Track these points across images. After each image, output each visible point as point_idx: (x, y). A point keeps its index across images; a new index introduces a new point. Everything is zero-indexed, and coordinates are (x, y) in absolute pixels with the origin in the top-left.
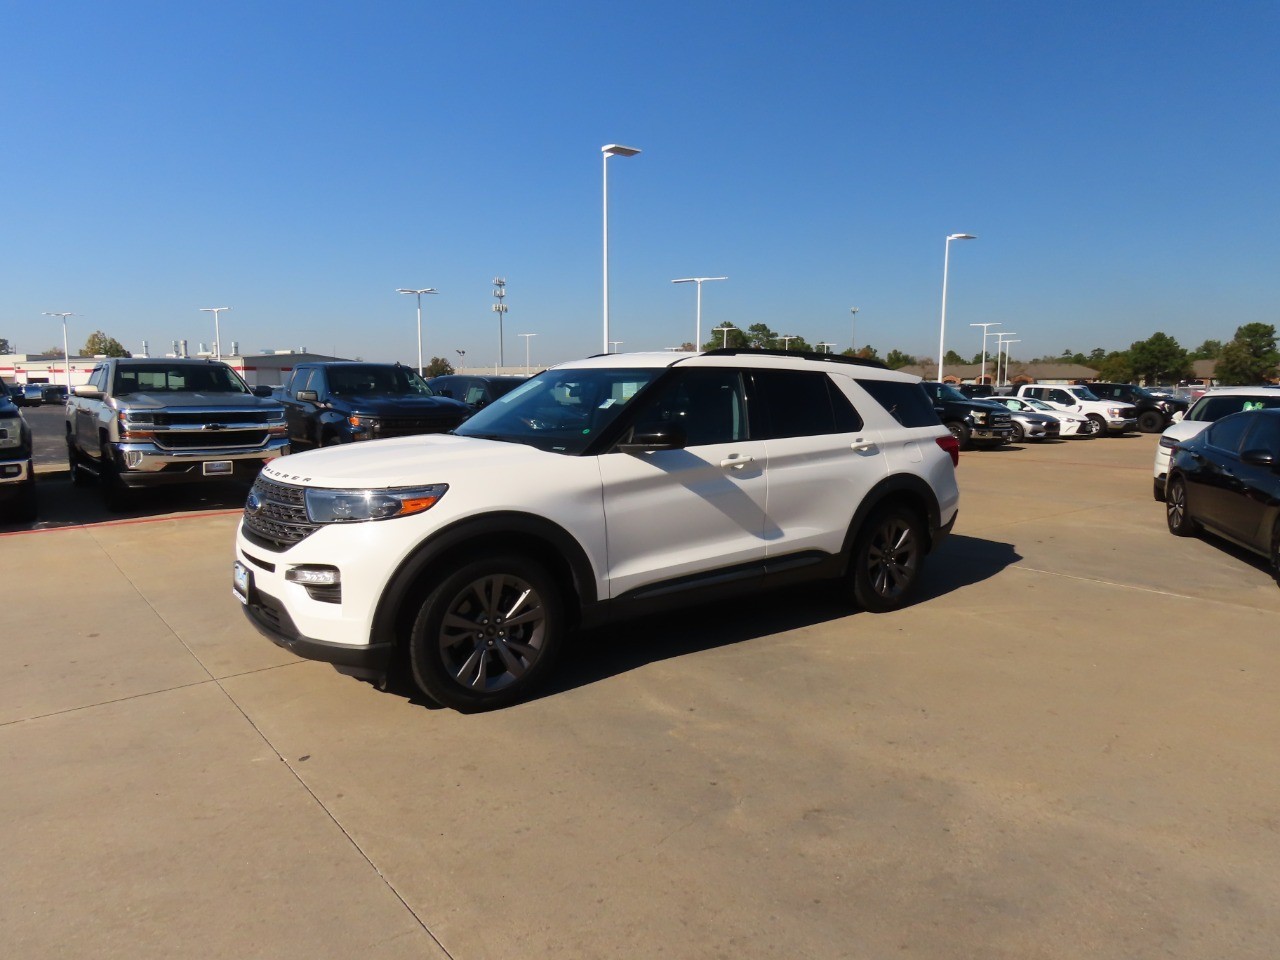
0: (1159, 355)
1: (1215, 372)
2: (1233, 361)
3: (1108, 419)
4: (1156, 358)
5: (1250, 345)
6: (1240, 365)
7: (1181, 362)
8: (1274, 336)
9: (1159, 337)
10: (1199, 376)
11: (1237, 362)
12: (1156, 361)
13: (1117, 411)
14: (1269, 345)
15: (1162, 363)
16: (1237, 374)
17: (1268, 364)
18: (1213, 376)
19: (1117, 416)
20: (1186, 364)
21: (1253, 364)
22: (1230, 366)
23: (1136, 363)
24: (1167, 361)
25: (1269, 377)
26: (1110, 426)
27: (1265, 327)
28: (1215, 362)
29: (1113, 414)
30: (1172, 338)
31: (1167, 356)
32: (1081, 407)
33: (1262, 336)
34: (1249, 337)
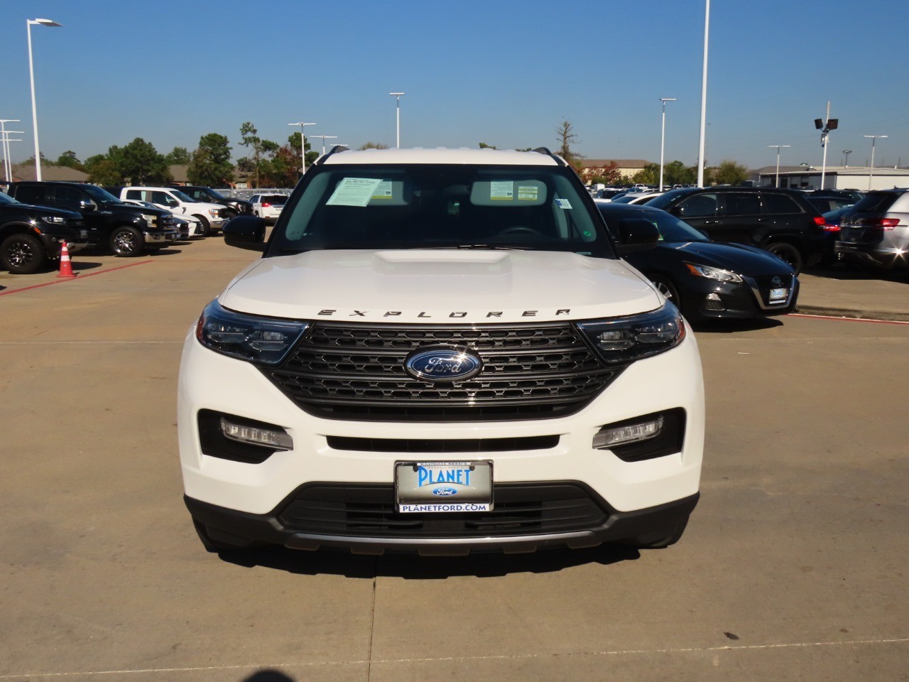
0: (142, 159)
1: (188, 176)
2: (201, 167)
3: (210, 219)
4: (140, 162)
5: (212, 153)
6: (206, 170)
7: (161, 167)
8: (228, 145)
9: (139, 143)
10: (176, 179)
11: (204, 168)
12: (140, 165)
13: (217, 212)
14: (225, 153)
15: (145, 167)
16: (206, 178)
17: (226, 169)
18: (187, 179)
19: (217, 216)
20: (164, 168)
21: (216, 169)
22: (199, 171)
23: (123, 166)
24: (149, 165)
25: (227, 180)
26: (212, 226)
27: (221, 137)
28: (187, 167)
29: (213, 215)
30: (150, 144)
31: (148, 160)
32: (185, 209)
33: (220, 145)
34: (210, 145)
